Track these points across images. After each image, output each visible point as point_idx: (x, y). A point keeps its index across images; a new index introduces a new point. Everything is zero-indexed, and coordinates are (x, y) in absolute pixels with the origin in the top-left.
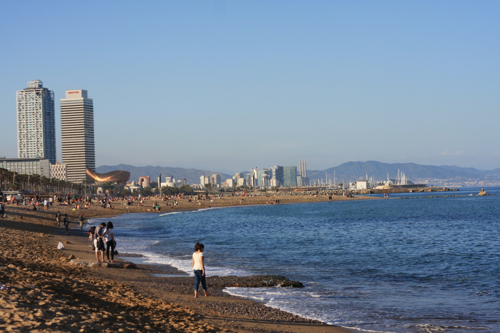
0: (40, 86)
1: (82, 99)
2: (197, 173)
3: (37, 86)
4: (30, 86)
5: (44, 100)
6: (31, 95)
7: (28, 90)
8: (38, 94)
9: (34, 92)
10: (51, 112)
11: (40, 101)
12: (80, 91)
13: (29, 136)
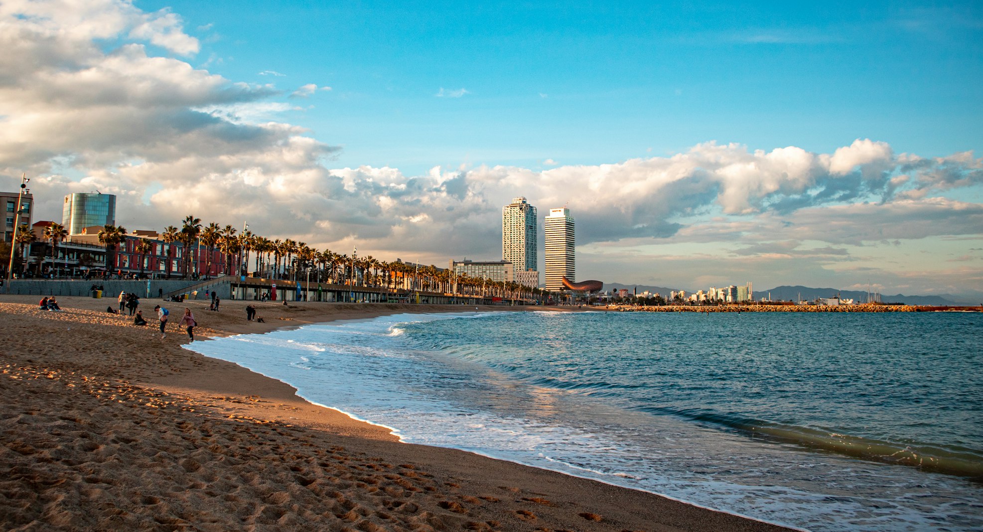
0: (524, 202)
1: (564, 216)
2: (668, 291)
3: (521, 202)
4: (515, 203)
5: (527, 214)
6: (515, 210)
7: (513, 206)
8: (521, 209)
9: (518, 207)
10: (533, 225)
11: (523, 214)
12: (563, 210)
13: (512, 247)
